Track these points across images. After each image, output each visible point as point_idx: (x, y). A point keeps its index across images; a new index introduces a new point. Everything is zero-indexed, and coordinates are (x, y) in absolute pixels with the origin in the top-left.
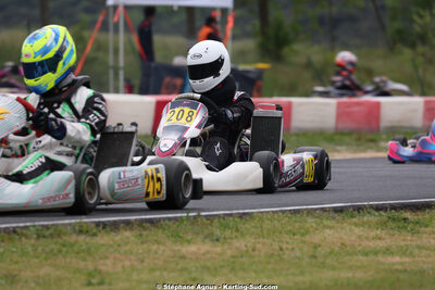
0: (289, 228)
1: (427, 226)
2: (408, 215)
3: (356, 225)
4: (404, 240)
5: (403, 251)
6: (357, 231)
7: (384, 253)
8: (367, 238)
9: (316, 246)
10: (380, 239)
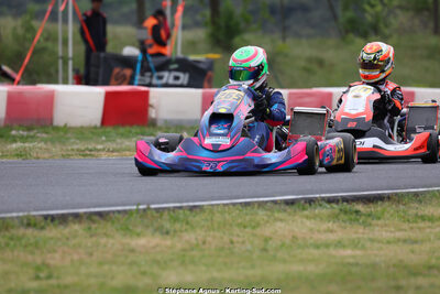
0: (240, 221)
1: (379, 218)
2: (360, 207)
3: (307, 217)
4: (356, 233)
5: (355, 244)
6: (308, 223)
7: (336, 246)
8: (319, 231)
9: (267, 240)
10: (332, 231)
